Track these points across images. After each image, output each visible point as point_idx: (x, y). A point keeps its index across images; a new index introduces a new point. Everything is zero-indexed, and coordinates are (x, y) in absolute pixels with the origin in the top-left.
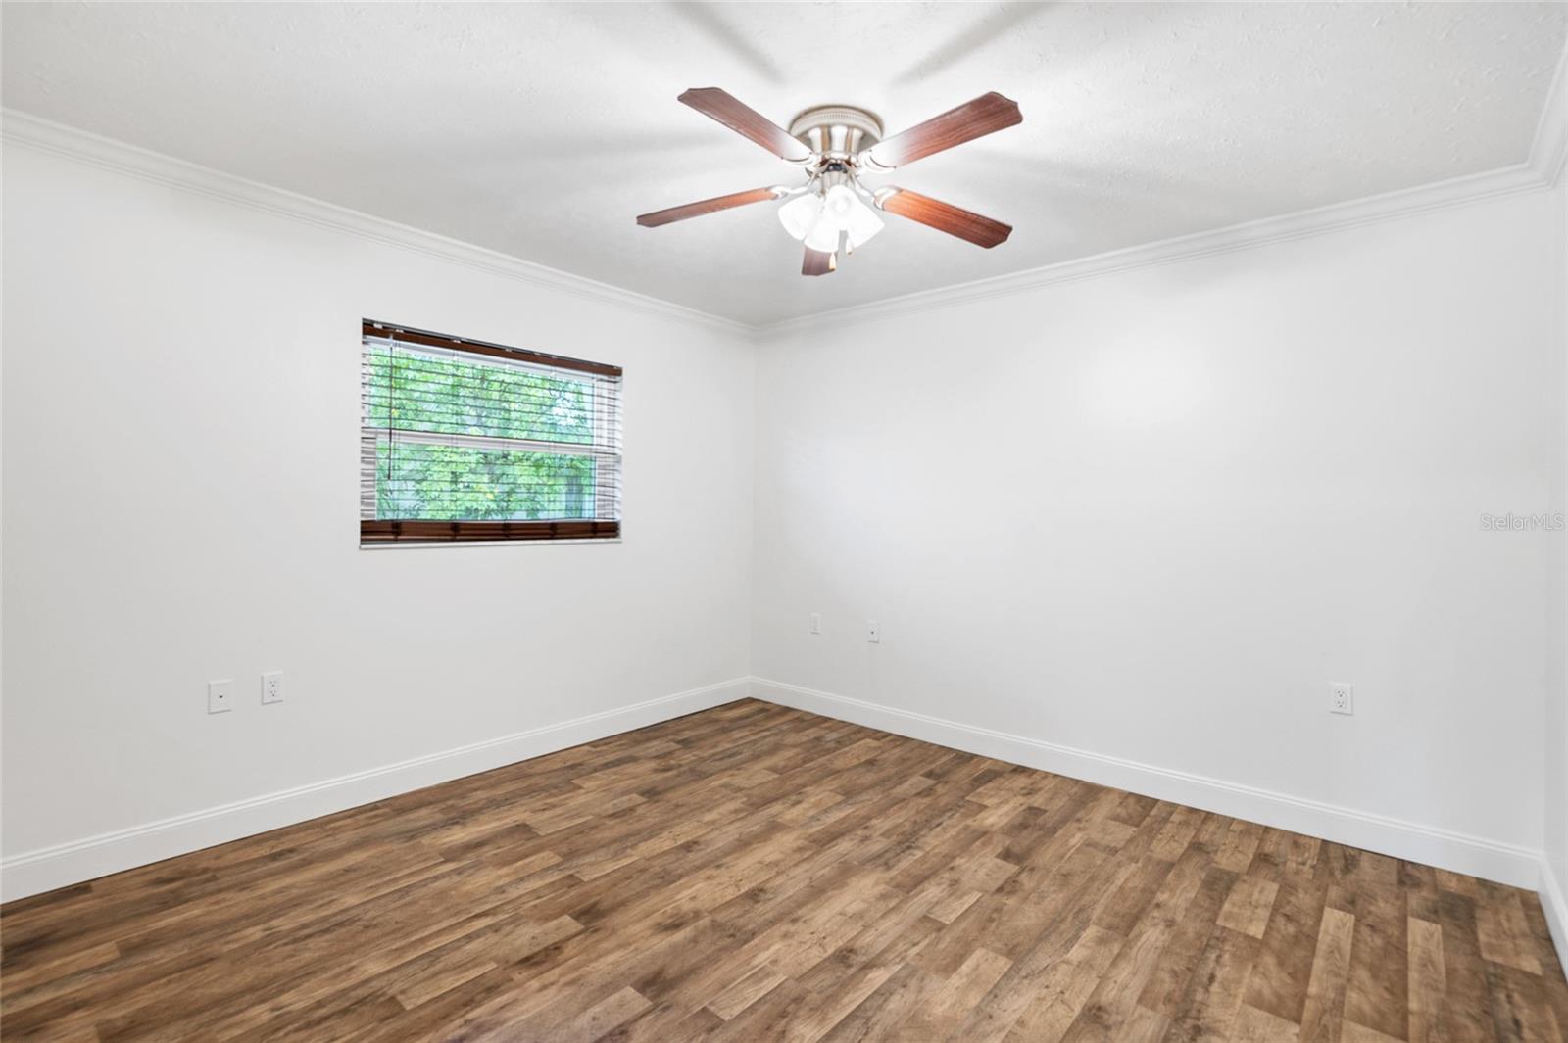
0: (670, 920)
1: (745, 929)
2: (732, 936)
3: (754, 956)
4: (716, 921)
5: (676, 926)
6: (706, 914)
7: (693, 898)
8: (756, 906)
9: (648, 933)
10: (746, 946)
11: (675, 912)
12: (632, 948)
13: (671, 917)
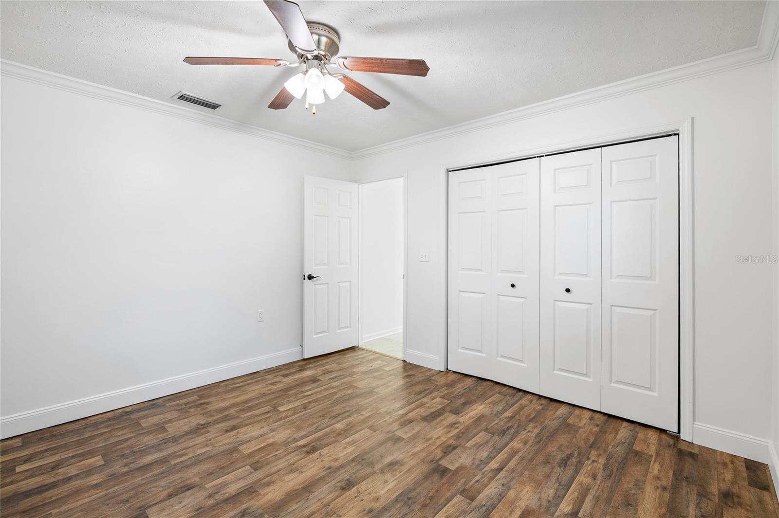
0: (396, 467)
1: (357, 463)
2: (363, 459)
3: (354, 450)
4: (371, 467)
5: (392, 464)
6: (377, 472)
7: (386, 482)
8: (348, 477)
9: (405, 460)
10: (357, 454)
11: (394, 473)
12: (410, 453)
13: (396, 469)
